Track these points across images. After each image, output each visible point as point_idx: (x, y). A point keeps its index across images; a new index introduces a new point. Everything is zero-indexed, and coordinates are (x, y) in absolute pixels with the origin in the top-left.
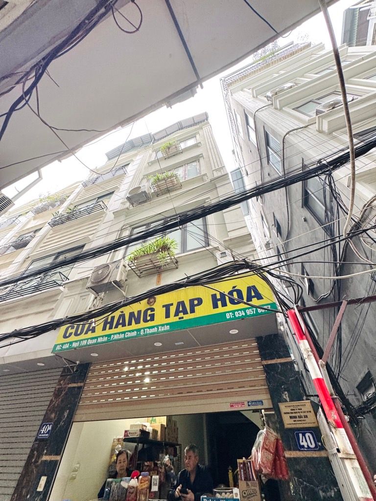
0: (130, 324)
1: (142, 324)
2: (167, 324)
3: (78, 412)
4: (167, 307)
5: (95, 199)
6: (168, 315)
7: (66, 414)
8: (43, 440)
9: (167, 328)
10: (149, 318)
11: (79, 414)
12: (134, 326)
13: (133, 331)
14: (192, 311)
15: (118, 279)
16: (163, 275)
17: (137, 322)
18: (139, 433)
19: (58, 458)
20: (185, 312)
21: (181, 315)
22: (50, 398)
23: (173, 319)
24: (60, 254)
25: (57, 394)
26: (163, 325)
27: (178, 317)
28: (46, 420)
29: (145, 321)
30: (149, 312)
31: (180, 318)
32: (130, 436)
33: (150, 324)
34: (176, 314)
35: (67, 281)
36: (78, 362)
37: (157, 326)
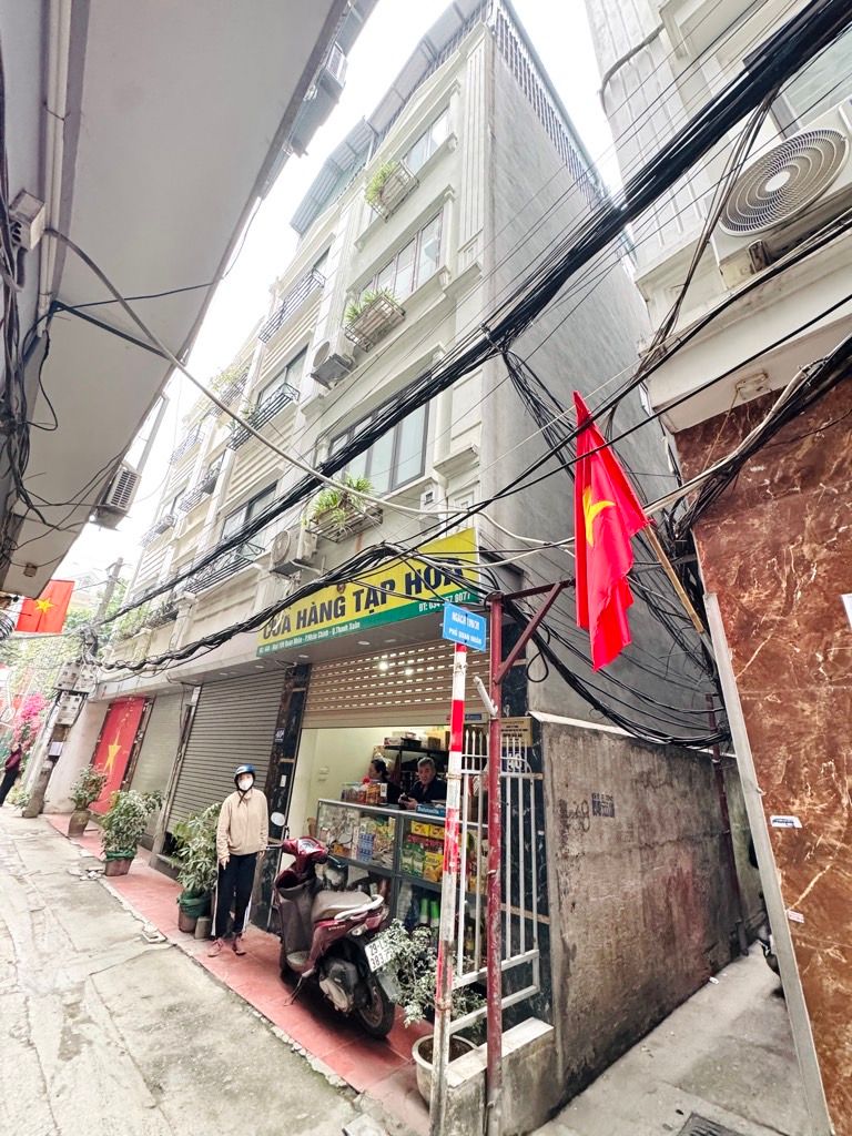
0: (322, 621)
1: (335, 621)
2: (358, 620)
3: (305, 719)
4: (357, 594)
5: (282, 372)
6: (358, 609)
7: (294, 721)
8: (278, 744)
9: (357, 625)
10: (339, 612)
11: (307, 721)
12: (326, 623)
13: (324, 630)
14: (384, 601)
15: (299, 557)
16: (364, 537)
17: (329, 618)
18: (400, 741)
19: (293, 761)
20: (376, 604)
21: (372, 606)
22: (278, 704)
23: (364, 613)
24: (251, 503)
25: (284, 700)
26: (353, 622)
27: (368, 610)
28: (279, 726)
29: (337, 616)
30: (340, 604)
31: (371, 612)
32: (391, 744)
33: (342, 620)
34: (367, 607)
35: (263, 554)
36: (295, 664)
37: (348, 623)
